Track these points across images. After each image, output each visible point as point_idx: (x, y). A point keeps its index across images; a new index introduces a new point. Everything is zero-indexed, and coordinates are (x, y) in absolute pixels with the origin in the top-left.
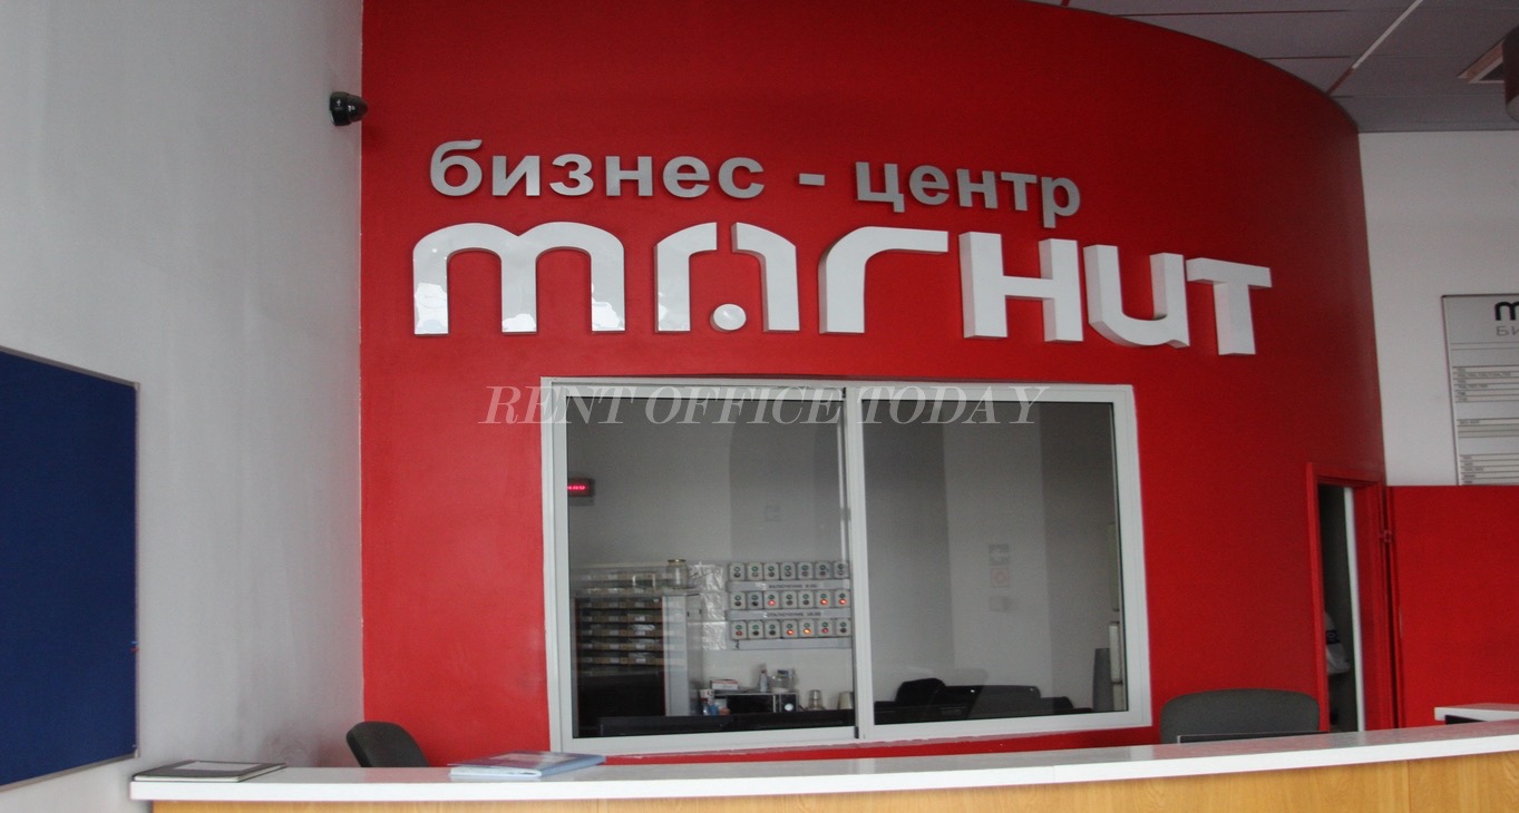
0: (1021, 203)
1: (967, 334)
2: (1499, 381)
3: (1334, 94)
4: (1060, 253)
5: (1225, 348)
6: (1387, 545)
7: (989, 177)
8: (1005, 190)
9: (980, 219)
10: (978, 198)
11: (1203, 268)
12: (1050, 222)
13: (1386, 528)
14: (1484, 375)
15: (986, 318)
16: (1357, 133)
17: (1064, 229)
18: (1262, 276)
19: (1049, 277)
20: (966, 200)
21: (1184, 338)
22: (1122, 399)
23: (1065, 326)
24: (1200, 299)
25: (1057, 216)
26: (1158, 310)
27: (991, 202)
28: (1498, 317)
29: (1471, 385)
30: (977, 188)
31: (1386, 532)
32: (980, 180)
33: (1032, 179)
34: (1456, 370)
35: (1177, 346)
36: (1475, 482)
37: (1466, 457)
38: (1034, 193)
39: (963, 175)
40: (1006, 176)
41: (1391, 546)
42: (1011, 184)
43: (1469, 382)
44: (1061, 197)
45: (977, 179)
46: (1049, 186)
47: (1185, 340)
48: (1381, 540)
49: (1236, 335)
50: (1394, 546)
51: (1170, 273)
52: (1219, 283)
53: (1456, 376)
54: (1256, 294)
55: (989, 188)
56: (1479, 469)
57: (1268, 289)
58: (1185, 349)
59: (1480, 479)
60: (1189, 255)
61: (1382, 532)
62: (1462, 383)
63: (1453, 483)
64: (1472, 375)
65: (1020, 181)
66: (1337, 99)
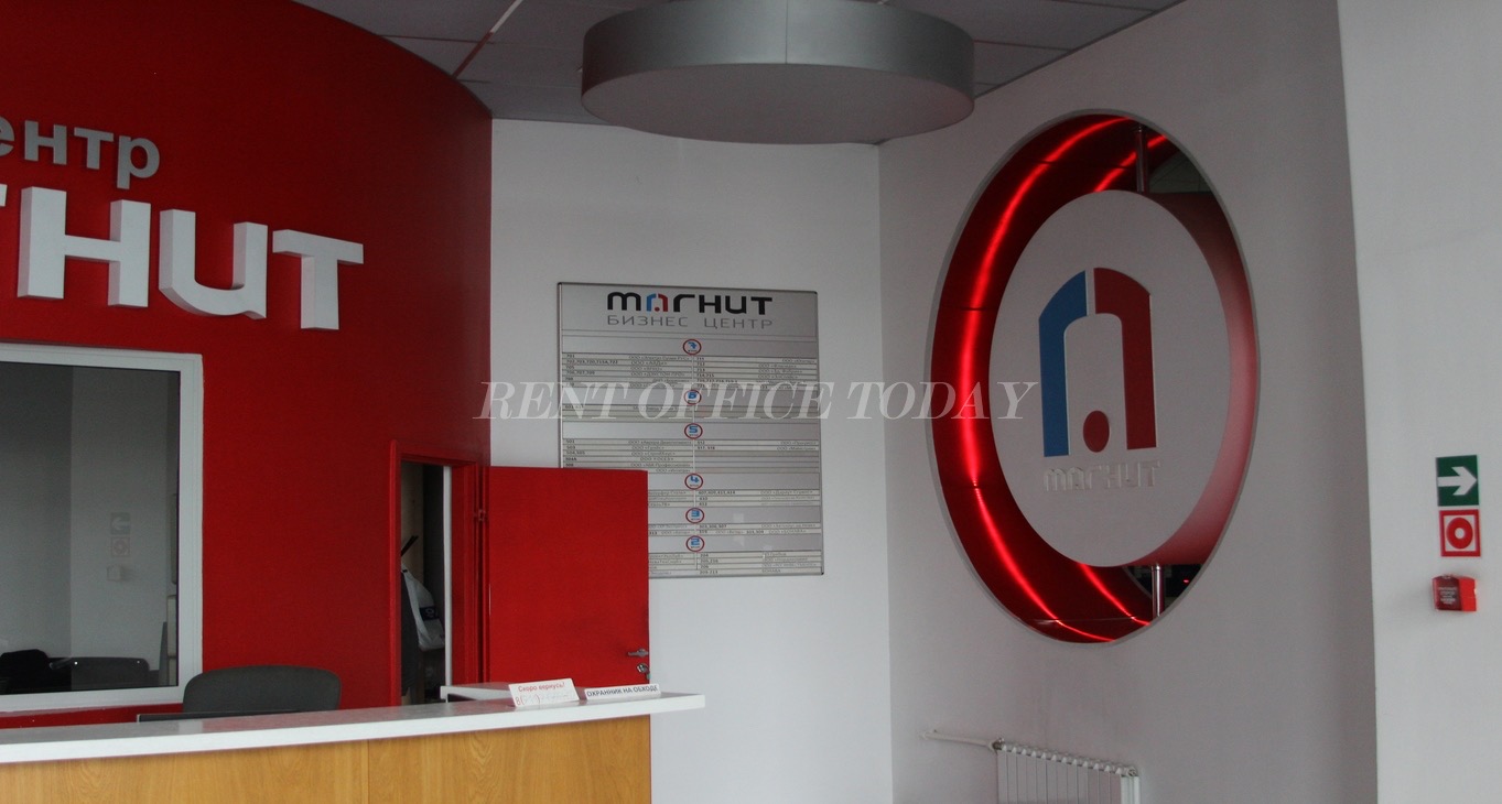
0: (93, 161)
1: (20, 294)
2: (605, 368)
3: (459, 77)
4: (132, 216)
5: (307, 322)
6: (481, 523)
7: (60, 131)
8: (77, 147)
9: (46, 174)
10: (46, 152)
11: (288, 241)
12: (123, 183)
13: (481, 507)
14: (592, 362)
15: (42, 277)
16: (491, 119)
17: (137, 191)
18: (354, 252)
19: (117, 239)
20: (31, 154)
21: (260, 310)
22: (190, 368)
23: (130, 291)
24: (283, 272)
25: (132, 177)
26: (236, 280)
27: (60, 157)
28: (610, 307)
29: (580, 372)
30: (45, 142)
31: (480, 511)
32: (50, 134)
33: (109, 137)
34: (566, 356)
35: (253, 317)
36: (576, 465)
37: (569, 440)
38: (109, 153)
39: (31, 128)
40: (78, 132)
41: (484, 524)
42: (84, 141)
43: (576, 367)
44: (139, 158)
45: (46, 132)
46: (126, 145)
47: (261, 311)
48: (476, 519)
49: (320, 309)
50: (487, 527)
51: (251, 243)
52: (306, 256)
53: (565, 362)
54: (344, 269)
55: (59, 145)
56: (581, 452)
57: (360, 265)
58: (261, 321)
59: (581, 463)
60: (274, 226)
61: (476, 511)
62: (570, 369)
63: (556, 466)
64: (581, 362)
65: (94, 139)
66: (465, 84)
